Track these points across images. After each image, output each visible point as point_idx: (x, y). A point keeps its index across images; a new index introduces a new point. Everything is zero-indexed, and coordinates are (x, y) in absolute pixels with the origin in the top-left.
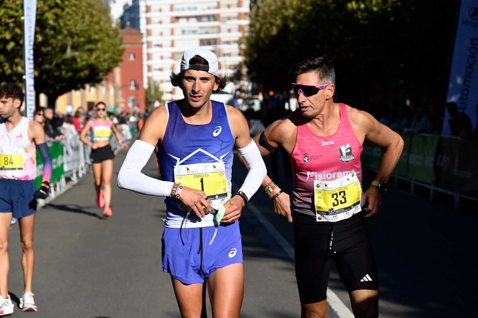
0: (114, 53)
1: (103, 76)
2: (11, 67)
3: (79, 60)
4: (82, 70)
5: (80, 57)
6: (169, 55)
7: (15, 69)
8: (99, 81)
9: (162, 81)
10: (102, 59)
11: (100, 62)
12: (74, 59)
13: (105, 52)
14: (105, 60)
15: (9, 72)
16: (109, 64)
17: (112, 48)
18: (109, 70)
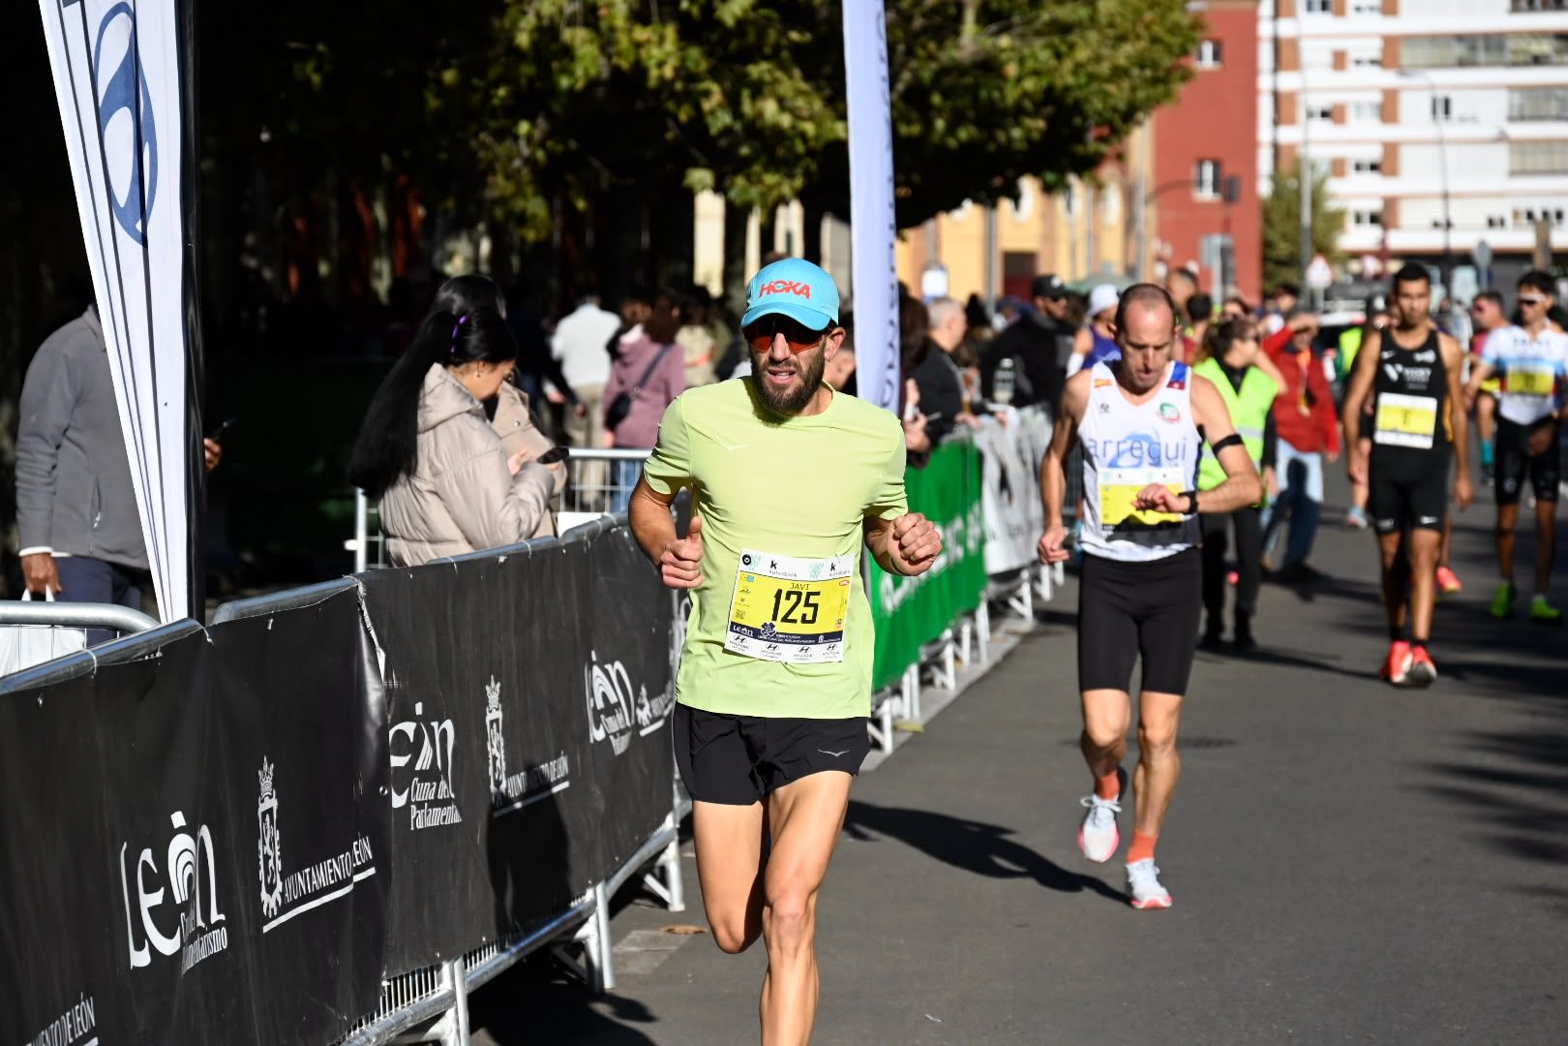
0: (1155, 40)
1: (1102, 139)
2: (732, 102)
3: (1012, 70)
4: (1018, 113)
5: (1021, 61)
6: (1373, 49)
7: (747, 108)
8: (1087, 165)
9: (1338, 168)
10: (1105, 68)
11: (1092, 77)
12: (988, 66)
13: (1122, 39)
14: (1119, 73)
15: (724, 119)
16: (1133, 90)
17: (1149, 16)
18: (1130, 116)
